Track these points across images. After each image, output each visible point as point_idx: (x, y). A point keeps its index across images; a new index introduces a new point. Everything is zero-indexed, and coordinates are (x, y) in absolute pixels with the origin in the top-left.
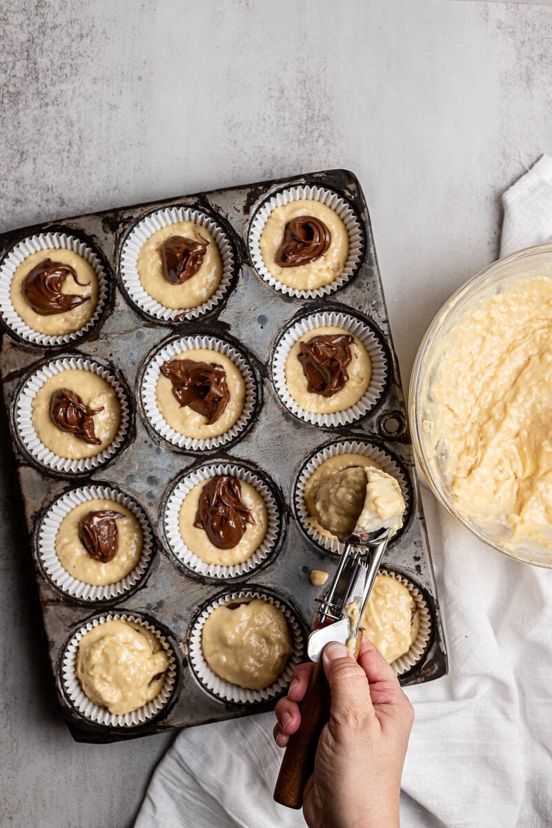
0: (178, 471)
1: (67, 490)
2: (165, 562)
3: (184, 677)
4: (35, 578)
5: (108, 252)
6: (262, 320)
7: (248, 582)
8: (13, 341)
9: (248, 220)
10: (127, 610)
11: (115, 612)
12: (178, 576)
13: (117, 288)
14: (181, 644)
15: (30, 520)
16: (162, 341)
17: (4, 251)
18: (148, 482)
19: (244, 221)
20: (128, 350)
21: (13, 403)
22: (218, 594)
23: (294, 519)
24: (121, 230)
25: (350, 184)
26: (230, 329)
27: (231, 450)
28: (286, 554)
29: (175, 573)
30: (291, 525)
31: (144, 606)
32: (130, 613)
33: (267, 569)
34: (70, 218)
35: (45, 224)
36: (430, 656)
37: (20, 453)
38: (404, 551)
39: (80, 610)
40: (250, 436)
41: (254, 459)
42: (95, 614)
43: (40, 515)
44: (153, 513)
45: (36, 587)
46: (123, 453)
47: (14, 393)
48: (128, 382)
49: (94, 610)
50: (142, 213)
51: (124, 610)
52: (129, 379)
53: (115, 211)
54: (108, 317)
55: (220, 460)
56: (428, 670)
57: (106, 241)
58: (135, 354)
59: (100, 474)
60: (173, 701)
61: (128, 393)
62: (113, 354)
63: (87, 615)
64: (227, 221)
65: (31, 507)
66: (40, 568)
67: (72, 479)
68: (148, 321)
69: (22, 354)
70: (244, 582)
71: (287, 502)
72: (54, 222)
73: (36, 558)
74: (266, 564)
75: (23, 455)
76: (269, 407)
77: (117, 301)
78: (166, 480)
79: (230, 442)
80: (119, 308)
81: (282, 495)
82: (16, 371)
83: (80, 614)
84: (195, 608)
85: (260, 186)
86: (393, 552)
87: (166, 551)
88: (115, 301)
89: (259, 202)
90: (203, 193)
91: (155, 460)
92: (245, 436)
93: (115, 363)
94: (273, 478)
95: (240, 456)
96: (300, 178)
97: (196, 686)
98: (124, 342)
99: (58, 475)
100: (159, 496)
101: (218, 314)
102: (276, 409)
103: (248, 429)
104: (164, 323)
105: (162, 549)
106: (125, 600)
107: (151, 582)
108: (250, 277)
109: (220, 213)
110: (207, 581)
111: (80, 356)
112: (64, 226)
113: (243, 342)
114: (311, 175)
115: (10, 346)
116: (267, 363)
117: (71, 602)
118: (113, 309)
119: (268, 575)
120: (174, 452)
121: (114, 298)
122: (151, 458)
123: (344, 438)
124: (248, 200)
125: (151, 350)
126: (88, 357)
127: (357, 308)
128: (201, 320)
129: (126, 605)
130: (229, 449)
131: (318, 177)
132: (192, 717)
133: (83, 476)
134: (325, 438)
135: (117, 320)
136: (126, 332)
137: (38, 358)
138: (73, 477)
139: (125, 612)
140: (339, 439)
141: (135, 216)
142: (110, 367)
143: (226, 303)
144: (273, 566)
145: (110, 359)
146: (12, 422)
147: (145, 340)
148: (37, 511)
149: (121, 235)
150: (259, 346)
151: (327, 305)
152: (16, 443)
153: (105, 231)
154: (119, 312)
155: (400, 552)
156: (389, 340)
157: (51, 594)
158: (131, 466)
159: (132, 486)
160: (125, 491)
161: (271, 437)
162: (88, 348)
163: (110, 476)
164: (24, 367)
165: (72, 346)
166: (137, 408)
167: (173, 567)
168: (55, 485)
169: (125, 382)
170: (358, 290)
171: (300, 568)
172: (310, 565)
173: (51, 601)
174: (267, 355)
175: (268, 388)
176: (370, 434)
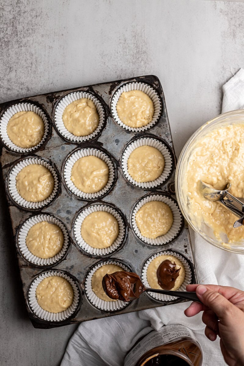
0: (80, 208)
1: (31, 217)
2: (74, 248)
3: (83, 299)
4: (17, 255)
5: (49, 111)
6: (117, 141)
7: (111, 257)
8: (7, 151)
9: (111, 97)
10: (58, 270)
11: (52, 270)
12: (80, 254)
13: (53, 127)
14: (81, 284)
15: (14, 230)
16: (73, 150)
17: (3, 111)
18: (67, 213)
19: (109, 98)
20: (58, 154)
21: (7, 178)
22: (98, 262)
23: (131, 229)
24: (55, 101)
25: (156, 81)
26: (103, 145)
27: (104, 199)
28: (128, 245)
29: (79, 253)
30: (130, 231)
31: (65, 268)
33: (120, 251)
34: (32, 97)
35: (21, 99)
37: (10, 200)
38: (180, 243)
39: (37, 270)
40: (112, 193)
41: (114, 203)
42: (43, 271)
43: (19, 228)
44: (69, 226)
45: (17, 260)
46: (56, 200)
47: (7, 173)
50: (64, 94)
51: (56, 269)
52: (58, 167)
53: (52, 93)
54: (49, 140)
55: (99, 203)
57: (48, 106)
58: (61, 156)
59: (46, 210)
60: (78, 310)
61: (58, 173)
62: (51, 156)
63: (40, 272)
64: (102, 98)
65: (15, 225)
66: (19, 251)
68: (67, 142)
69: (11, 156)
70: (109, 257)
71: (128, 221)
72: (25, 98)
73: (17, 247)
74: (119, 249)
76: (120, 180)
77: (53, 133)
78: (75, 212)
79: (103, 195)
80: (54, 136)
81: (126, 218)
82: (8, 164)
84: (88, 268)
85: (116, 82)
86: (175, 244)
88: (52, 133)
89: (116, 89)
90: (91, 85)
91: (70, 203)
92: (110, 192)
93: (52, 160)
94: (122, 211)
95: (107, 201)
96: (134, 79)
97: (88, 303)
98: (56, 151)
99: (27, 210)
100: (72, 219)
101: (98, 139)
102: (123, 180)
103: (111, 189)
104: (74, 143)
105: (73, 242)
106: (57, 265)
107: (68, 257)
108: (112, 122)
109: (99, 94)
110: (93, 256)
111: (37, 157)
112: (30, 100)
113: (109, 151)
114: (138, 77)
115: (6, 153)
116: (119, 160)
117: (33, 266)
118: (51, 137)
119: (120, 254)
120: (78, 199)
121: (52, 131)
122: (68, 202)
123: (153, 193)
124: (111, 88)
125: (68, 155)
126: (40, 158)
127: (159, 136)
128: (90, 141)
129: (57, 268)
130: (103, 198)
131: (142, 79)
132: (86, 317)
133: (38, 210)
134: (145, 193)
135: (53, 141)
136: (57, 146)
137: (18, 158)
138: (34, 211)
139: (57, 271)
140: (151, 194)
141: (61, 96)
142: (50, 162)
143: (101, 134)
144: (122, 250)
145: (50, 158)
146: (7, 186)
147: (65, 150)
148: (18, 226)
149: (55, 104)
150: (116, 152)
151: (145, 135)
152: (8, 196)
153: (47, 102)
154: (54, 138)
155: (178, 244)
156: (173, 150)
157: (24, 262)
158: (59, 206)
159: (59, 214)
160: (56, 217)
161: (121, 193)
162: (40, 153)
163: (50, 210)
164: (12, 162)
165: (33, 153)
166: (62, 180)
167: (78, 251)
168: (26, 214)
169: (57, 169)
170: (159, 128)
171: (134, 251)
172: (138, 250)
173: (24, 266)
174: (119, 157)
175: (120, 171)
176: (164, 192)
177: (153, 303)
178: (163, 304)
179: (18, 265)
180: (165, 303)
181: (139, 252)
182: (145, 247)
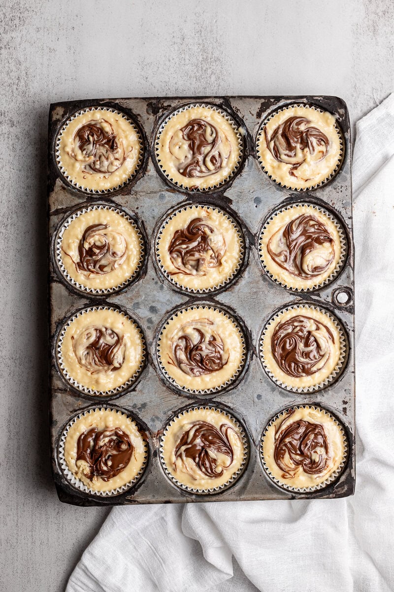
0: (174, 305)
1: (86, 306)
2: (153, 373)
3: (152, 465)
4: (51, 370)
5: (147, 129)
6: (258, 201)
7: (214, 400)
8: (64, 185)
9: (258, 123)
10: (118, 406)
11: (108, 406)
12: (160, 385)
13: (150, 158)
14: (155, 439)
15: (54, 325)
16: (178, 204)
17: (68, 115)
18: (150, 310)
19: (255, 123)
20: (151, 206)
21: (55, 233)
22: (190, 405)
23: (257, 357)
24: (160, 114)
25: (340, 109)
26: (232, 204)
27: (218, 296)
28: (247, 383)
29: (159, 383)
30: (254, 360)
31: (132, 405)
32: (119, 409)
33: (230, 392)
34: (122, 99)
35: (103, 100)
36: (343, 479)
37: (55, 272)
38: (336, 395)
39: (81, 400)
40: (233, 288)
41: (234, 306)
42: (92, 405)
43: (62, 322)
44: (149, 334)
45: (51, 377)
46: (134, 285)
47: (57, 225)
48: (147, 231)
49: (92, 402)
50: (179, 103)
51: (115, 405)
52: (148, 229)
53: (158, 99)
54: (140, 179)
55: (208, 302)
56: (339, 489)
57: (148, 120)
58: (156, 210)
59: (114, 299)
60: (141, 482)
61: (146, 239)
62: (139, 208)
63: (86, 405)
64: (243, 121)
65: (56, 315)
66: (56, 363)
67: (91, 298)
68: (170, 187)
69: (69, 196)
70: (211, 399)
71: (254, 343)
72: (109, 99)
73: (54, 355)
74: (230, 388)
75: (57, 274)
76: (252, 268)
77: (149, 167)
78: (164, 311)
79: (217, 290)
80: (150, 173)
81: (251, 337)
82: (62, 208)
83: (80, 403)
84: (170, 413)
85: (272, 99)
86: (328, 395)
87: (155, 365)
88: (147, 168)
89: (269, 111)
90: (228, 96)
91: (157, 294)
92: (230, 287)
93: (139, 214)
94: (246, 323)
95: (223, 302)
96: (303, 98)
97: (161, 473)
98: (149, 200)
99: (82, 294)
100: (157, 322)
101: (225, 190)
102: (257, 270)
103: (233, 282)
104: (182, 190)
105: (152, 363)
106: (118, 398)
107: (139, 387)
108: (253, 167)
109: (239, 114)
110: (182, 393)
111: (114, 205)
112: (117, 103)
113: (240, 215)
114: (312, 97)
115: (61, 188)
116: (256, 234)
117: (75, 393)
118: (145, 173)
119: (231, 397)
120: (174, 290)
121: (147, 165)
122: (155, 293)
123: (305, 301)
124: (261, 108)
125: (169, 210)
126: (120, 207)
127: (331, 204)
128: (211, 193)
129: (117, 402)
130: (216, 295)
131: (317, 100)
132: (154, 496)
133: (100, 297)
134: (292, 298)
135: (146, 182)
136: (152, 192)
137: (81, 201)
138: (93, 297)
139: (116, 408)
140: (301, 301)
141: (173, 105)
142: (135, 217)
143: (232, 183)
144: (235, 390)
145: (137, 211)
146: (53, 247)
147: (165, 201)
148: (61, 318)
149: (160, 118)
150: (252, 220)
151: (308, 198)
152: (53, 264)
153: (148, 113)
154: (149, 177)
155: (332, 395)
156: (351, 232)
157: (61, 384)
158: (138, 295)
159: (137, 311)
160: (131, 314)
161: (249, 291)
162: (121, 200)
163: (122, 301)
164: (68, 206)
165: (109, 196)
166: (151, 253)
167: (158, 379)
168: (78, 301)
169: (145, 231)
170: (334, 190)
171: (255, 395)
172: (263, 394)
173: (60, 390)
174: (257, 228)
175: (253, 254)
176: (325, 302)
177: (273, 491)
178: (290, 496)
179: (51, 386)
180: (294, 495)
181: (263, 398)
182: (274, 393)
